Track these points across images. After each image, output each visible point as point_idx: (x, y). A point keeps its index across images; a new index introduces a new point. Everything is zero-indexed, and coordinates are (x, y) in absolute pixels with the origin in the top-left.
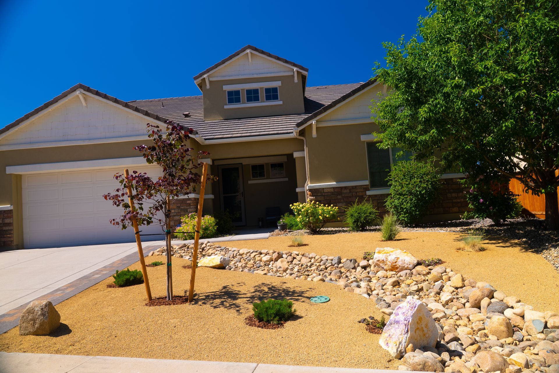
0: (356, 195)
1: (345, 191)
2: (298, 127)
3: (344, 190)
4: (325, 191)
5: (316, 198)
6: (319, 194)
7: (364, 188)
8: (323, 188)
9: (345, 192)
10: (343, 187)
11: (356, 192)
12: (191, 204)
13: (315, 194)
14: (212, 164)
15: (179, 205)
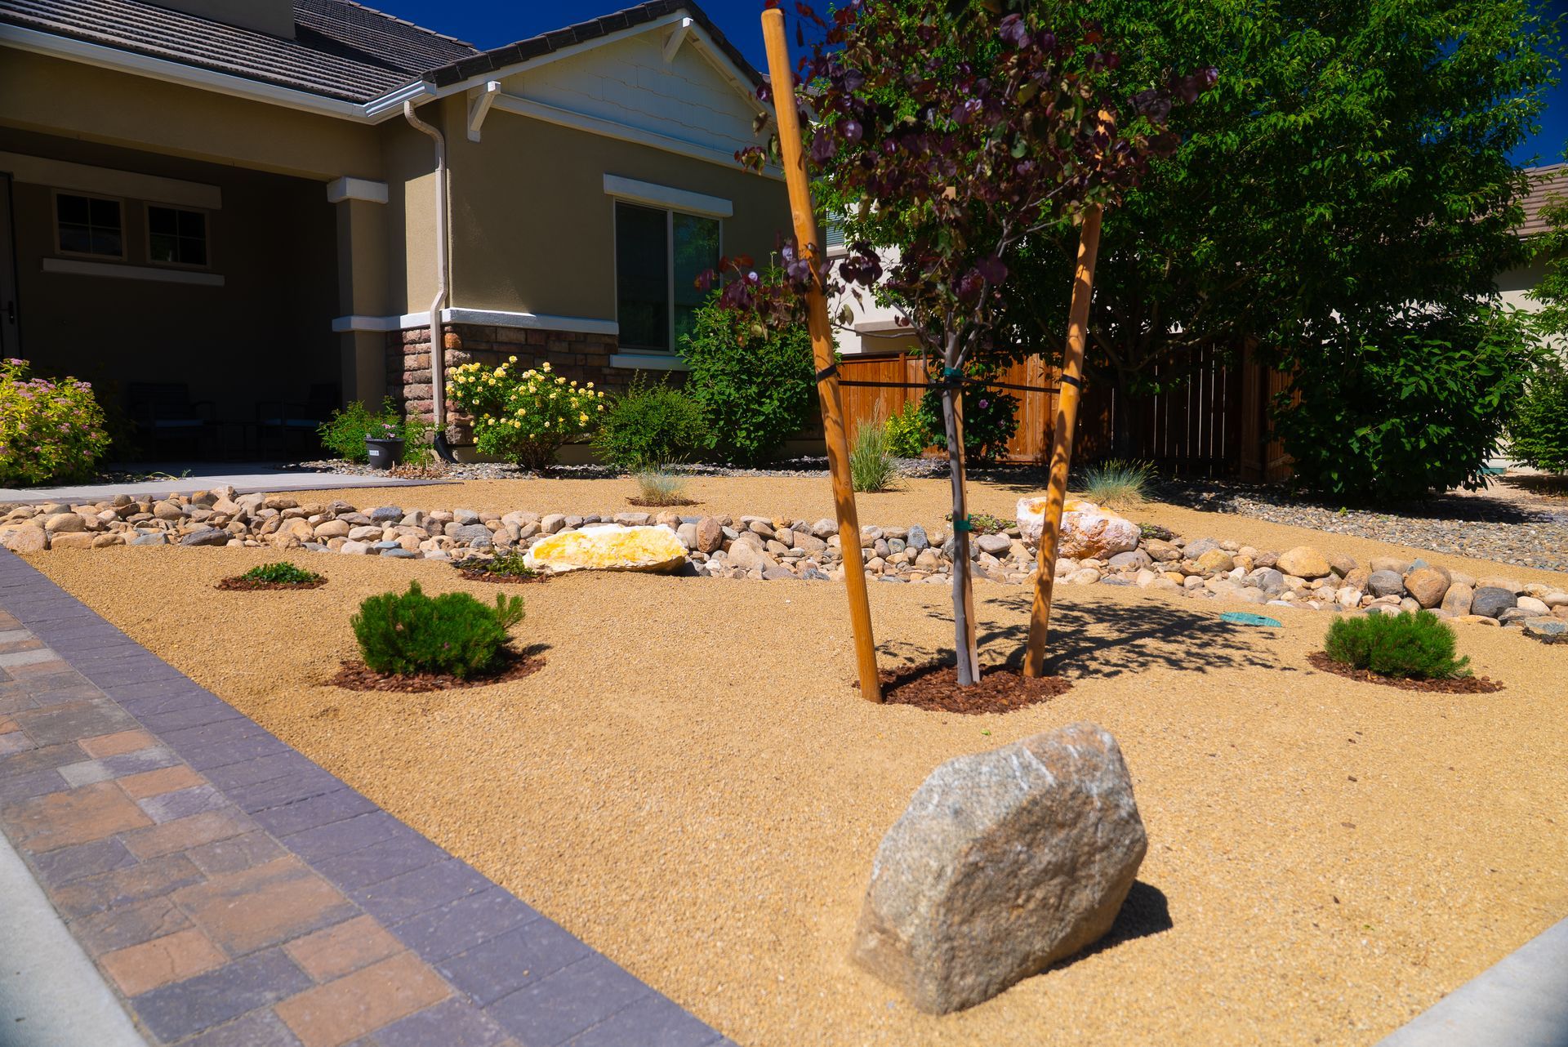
2: (439, 86)
3: (554, 342)
4: (502, 337)
5: (474, 357)
7: (605, 345)
8: (496, 327)
9: (556, 349)
10: (552, 332)
13: (472, 344)
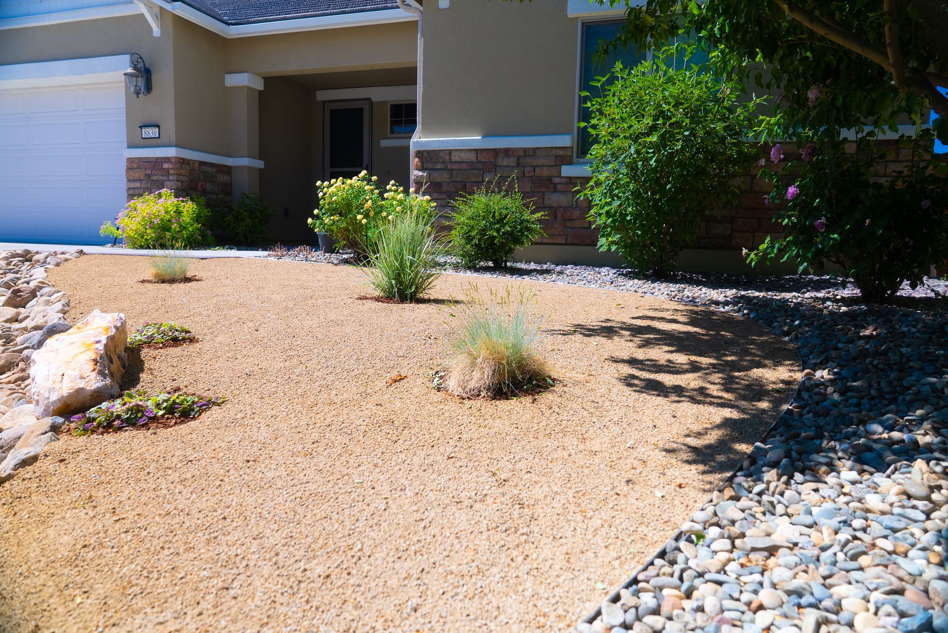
0: (532, 174)
1: (505, 162)
3: (503, 158)
4: (453, 159)
5: (429, 175)
6: (439, 166)
7: (556, 157)
8: (450, 151)
9: (505, 164)
10: (500, 150)
11: (534, 167)
12: (171, 172)
13: (430, 165)
14: (261, 88)
15: (149, 172)
